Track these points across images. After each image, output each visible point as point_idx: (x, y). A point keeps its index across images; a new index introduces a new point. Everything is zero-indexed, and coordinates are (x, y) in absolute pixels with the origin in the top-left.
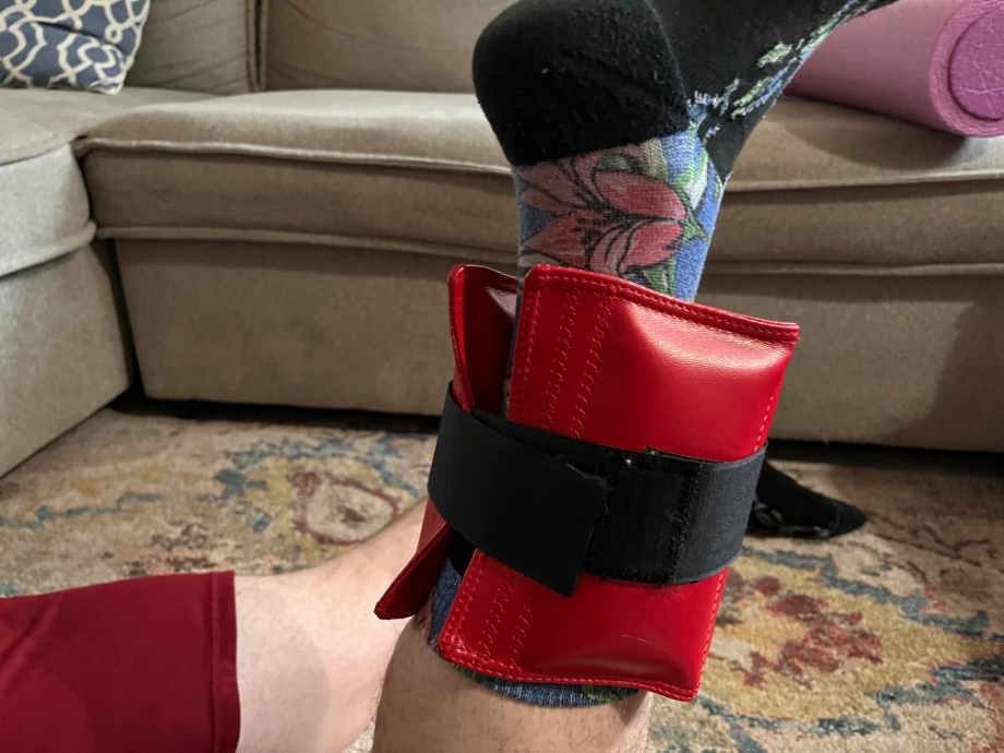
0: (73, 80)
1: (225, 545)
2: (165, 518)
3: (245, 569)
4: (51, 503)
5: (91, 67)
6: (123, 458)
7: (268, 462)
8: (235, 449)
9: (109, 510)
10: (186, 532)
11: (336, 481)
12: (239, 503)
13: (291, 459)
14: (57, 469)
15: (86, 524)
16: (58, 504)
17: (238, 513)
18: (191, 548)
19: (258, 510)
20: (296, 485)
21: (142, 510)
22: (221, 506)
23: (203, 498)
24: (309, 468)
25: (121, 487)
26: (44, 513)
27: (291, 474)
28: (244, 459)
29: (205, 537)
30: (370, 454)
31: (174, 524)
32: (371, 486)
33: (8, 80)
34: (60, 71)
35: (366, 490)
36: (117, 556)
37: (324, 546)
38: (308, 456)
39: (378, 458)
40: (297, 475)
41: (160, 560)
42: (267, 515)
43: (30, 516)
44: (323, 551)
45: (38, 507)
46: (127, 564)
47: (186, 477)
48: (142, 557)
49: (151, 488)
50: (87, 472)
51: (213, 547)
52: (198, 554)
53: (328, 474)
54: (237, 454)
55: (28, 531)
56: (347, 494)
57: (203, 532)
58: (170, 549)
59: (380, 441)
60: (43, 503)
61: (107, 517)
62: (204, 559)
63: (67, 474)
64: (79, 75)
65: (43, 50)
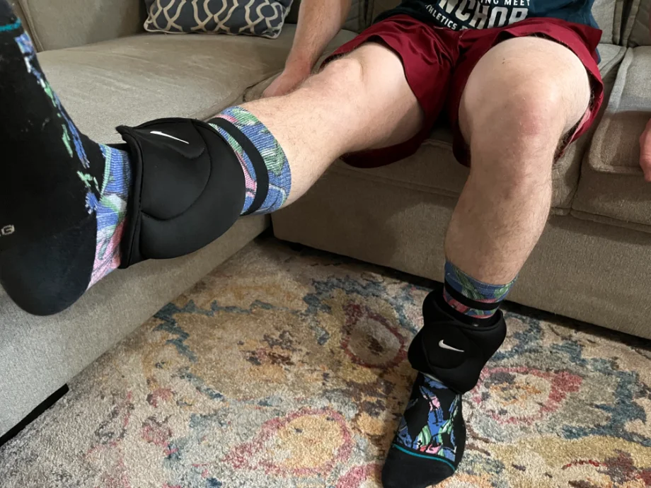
0: (252, 30)
1: (300, 350)
2: (272, 324)
3: (308, 370)
4: (219, 300)
5: (264, 21)
6: (258, 274)
7: (335, 292)
8: (318, 279)
9: (246, 311)
10: (281, 336)
11: (371, 316)
12: (314, 320)
13: (348, 292)
14: (225, 276)
15: (234, 318)
16: (222, 301)
17: (311, 328)
18: (282, 348)
19: (323, 328)
20: (347, 314)
21: (262, 316)
22: (303, 320)
23: (295, 312)
24: (357, 303)
25: (255, 295)
26: (215, 307)
27: (346, 304)
28: (322, 287)
29: (291, 342)
30: (395, 298)
31: (277, 329)
32: (391, 325)
33: (217, 29)
34: (246, 24)
35: (387, 326)
36: (245, 345)
37: (355, 365)
38: (358, 292)
39: (400, 302)
40: (350, 306)
41: (265, 353)
42: (327, 333)
43: (208, 307)
44: (354, 369)
45: (212, 301)
46: (249, 352)
47: (289, 295)
48: (257, 349)
49: (269, 300)
50: (240, 281)
51: (294, 350)
52: (285, 354)
53: (367, 309)
54: (318, 283)
55: (206, 317)
56: (376, 327)
57: (291, 338)
58: (271, 346)
59: (403, 289)
60: (216, 299)
61: (244, 315)
62: (288, 358)
63: (229, 281)
64: (256, 26)
65: (237, 9)
